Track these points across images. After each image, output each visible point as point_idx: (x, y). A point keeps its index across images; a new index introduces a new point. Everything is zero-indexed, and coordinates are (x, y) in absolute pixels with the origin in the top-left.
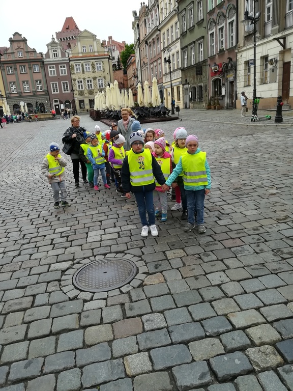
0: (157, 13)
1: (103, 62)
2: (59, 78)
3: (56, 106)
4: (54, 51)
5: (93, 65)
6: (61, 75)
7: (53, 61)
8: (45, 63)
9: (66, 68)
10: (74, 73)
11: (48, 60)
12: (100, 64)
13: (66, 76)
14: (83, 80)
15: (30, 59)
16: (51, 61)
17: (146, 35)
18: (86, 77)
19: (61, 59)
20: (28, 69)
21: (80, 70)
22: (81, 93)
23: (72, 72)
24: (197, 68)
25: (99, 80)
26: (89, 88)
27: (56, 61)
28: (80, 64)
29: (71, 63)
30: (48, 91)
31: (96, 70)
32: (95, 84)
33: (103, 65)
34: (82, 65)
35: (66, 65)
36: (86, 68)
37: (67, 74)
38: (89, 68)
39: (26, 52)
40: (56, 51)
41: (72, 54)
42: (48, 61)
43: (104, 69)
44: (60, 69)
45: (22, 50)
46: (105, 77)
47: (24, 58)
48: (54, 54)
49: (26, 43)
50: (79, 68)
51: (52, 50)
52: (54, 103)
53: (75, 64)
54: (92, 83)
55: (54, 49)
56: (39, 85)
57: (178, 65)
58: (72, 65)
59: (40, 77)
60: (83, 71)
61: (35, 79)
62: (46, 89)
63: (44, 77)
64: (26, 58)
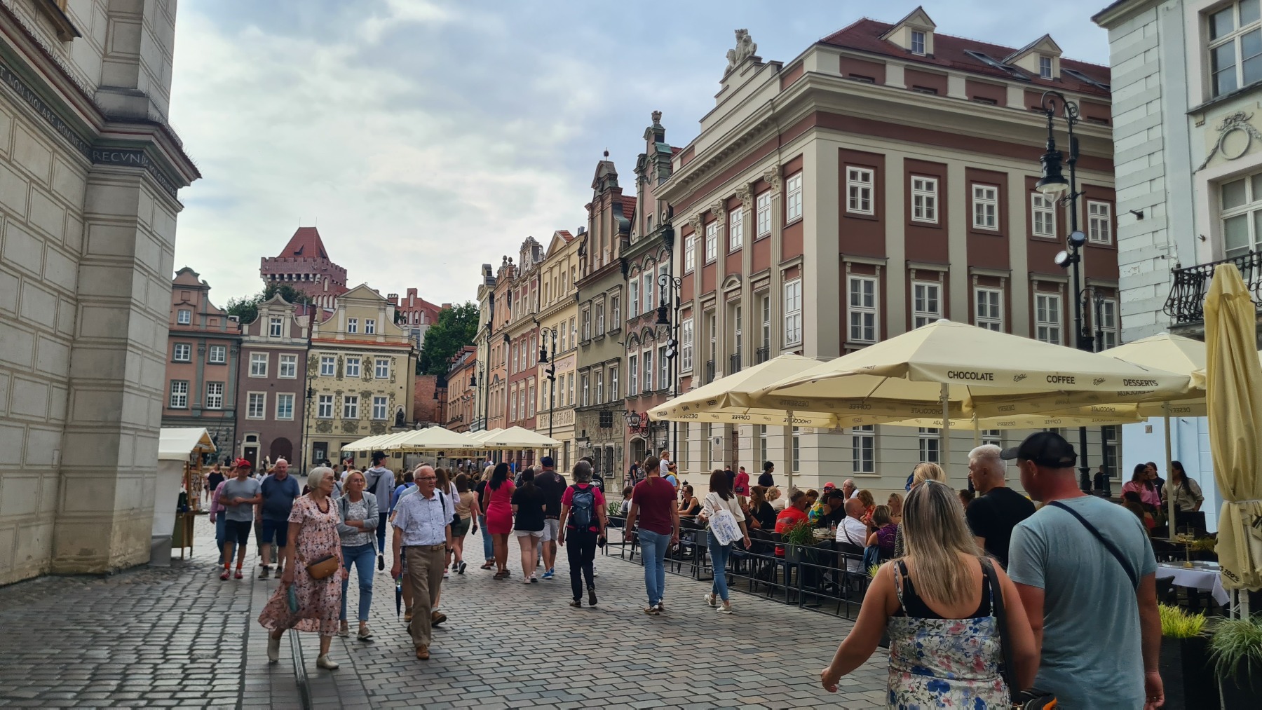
0: (537, 288)
1: (393, 359)
2: (273, 385)
3: (247, 449)
4: (273, 320)
5: (368, 363)
6: (279, 376)
7: (267, 342)
8: (245, 345)
9: (295, 363)
10: (315, 377)
11: (253, 338)
12: (386, 363)
13: (292, 380)
14: (334, 395)
15: (208, 333)
16: (260, 343)
17: (507, 322)
18: (345, 389)
19: (288, 341)
20: (195, 354)
21: (331, 371)
22: (324, 426)
23: (311, 373)
24: (601, 414)
25: (376, 400)
26: (347, 415)
27: (273, 343)
28: (336, 358)
29: (312, 352)
30: (235, 411)
31: (374, 374)
32: (365, 407)
33: (394, 367)
34: (340, 361)
35: (297, 356)
36: (349, 368)
37: (295, 376)
38: (356, 368)
39: (201, 314)
40: (279, 321)
41: (319, 332)
42: (254, 342)
43: (393, 376)
44: (280, 363)
45: (192, 308)
46: (392, 395)
47: (190, 328)
48: (273, 326)
49: (206, 295)
50: (331, 367)
51: (271, 317)
52: (246, 444)
53: (321, 356)
54: (358, 405)
55: (276, 317)
56: (215, 395)
57: (569, 400)
58: (313, 358)
59: (224, 374)
60: (340, 375)
61: (208, 379)
62: (231, 405)
63: (233, 376)
64: (196, 328)
